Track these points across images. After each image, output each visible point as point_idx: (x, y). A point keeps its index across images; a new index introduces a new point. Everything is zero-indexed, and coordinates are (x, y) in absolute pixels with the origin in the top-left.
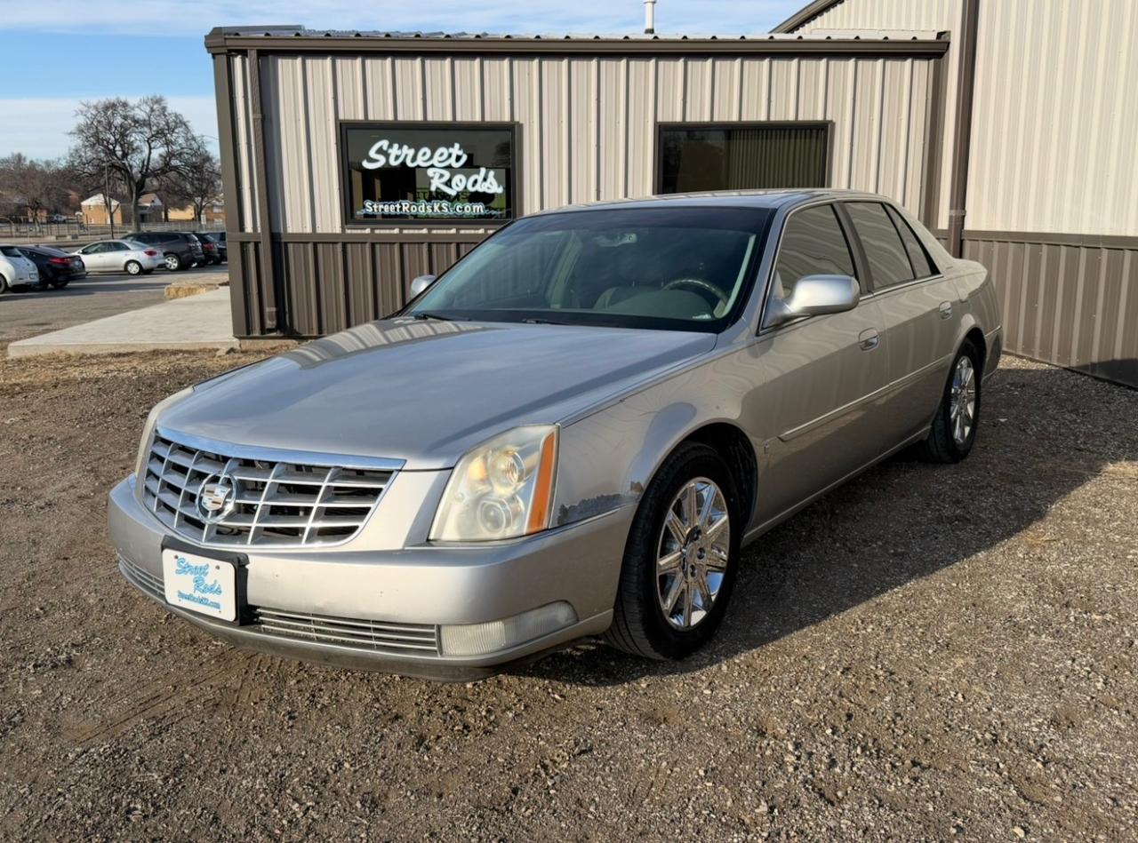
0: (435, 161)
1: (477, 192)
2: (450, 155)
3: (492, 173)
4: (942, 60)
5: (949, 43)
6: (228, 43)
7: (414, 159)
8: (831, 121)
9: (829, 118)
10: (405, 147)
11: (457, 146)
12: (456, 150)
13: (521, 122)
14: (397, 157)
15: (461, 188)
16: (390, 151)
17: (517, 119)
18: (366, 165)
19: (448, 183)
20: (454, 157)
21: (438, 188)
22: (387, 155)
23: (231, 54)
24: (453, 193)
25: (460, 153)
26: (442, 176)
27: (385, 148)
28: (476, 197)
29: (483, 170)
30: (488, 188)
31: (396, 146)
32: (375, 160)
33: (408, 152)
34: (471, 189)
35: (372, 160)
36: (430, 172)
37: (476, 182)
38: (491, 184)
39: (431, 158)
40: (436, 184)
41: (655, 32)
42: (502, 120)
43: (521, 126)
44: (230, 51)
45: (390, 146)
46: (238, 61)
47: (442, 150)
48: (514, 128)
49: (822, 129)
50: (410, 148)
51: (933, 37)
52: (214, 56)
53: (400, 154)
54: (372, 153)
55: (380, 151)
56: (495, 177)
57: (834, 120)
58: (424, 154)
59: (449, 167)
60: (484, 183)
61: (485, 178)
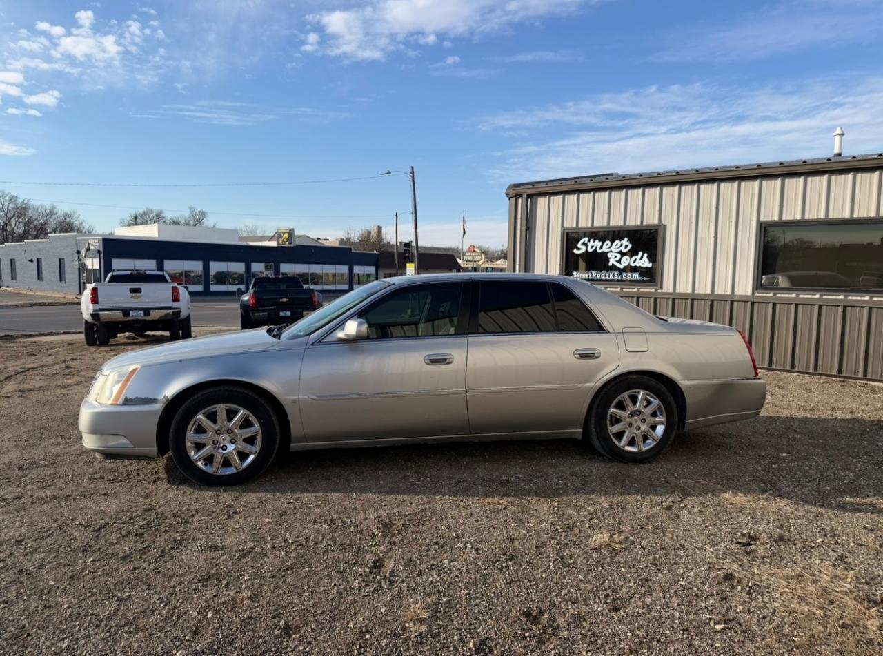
0: (612, 249)
1: (636, 266)
2: (621, 245)
3: (646, 255)
6: (514, 192)
7: (601, 247)
10: (597, 241)
11: (626, 239)
12: (625, 242)
13: (665, 224)
14: (592, 247)
15: (626, 264)
16: (589, 243)
17: (663, 222)
18: (576, 251)
19: (619, 261)
20: (624, 246)
21: (613, 264)
22: (587, 246)
23: (518, 196)
24: (621, 266)
25: (628, 243)
26: (616, 257)
27: (586, 242)
28: (634, 269)
29: (640, 253)
30: (643, 264)
31: (592, 240)
32: (581, 249)
33: (598, 243)
34: (632, 265)
35: (578, 249)
36: (609, 255)
37: (635, 260)
38: (643, 261)
39: (611, 247)
40: (612, 261)
42: (654, 224)
43: (665, 226)
44: (516, 195)
45: (589, 241)
46: (520, 200)
47: (617, 242)
48: (661, 228)
50: (599, 241)
52: (510, 198)
53: (594, 245)
54: (579, 245)
55: (584, 244)
56: (648, 257)
58: (607, 245)
59: (620, 252)
60: (641, 261)
61: (641, 258)
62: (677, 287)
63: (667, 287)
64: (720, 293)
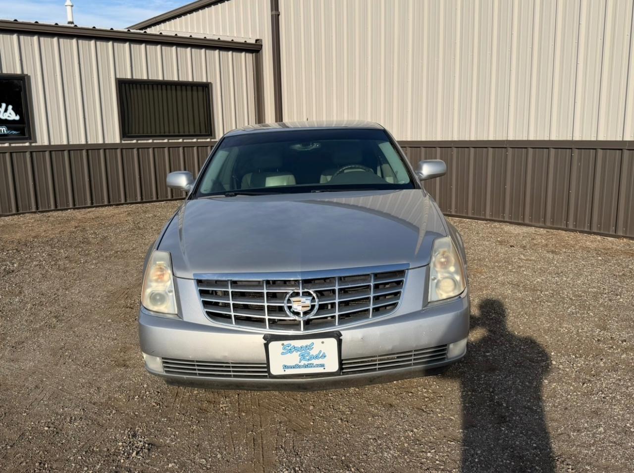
1: (1, 119)
3: (10, 107)
4: (259, 54)
5: (262, 45)
8: (210, 83)
9: (209, 81)
13: (29, 75)
17: (25, 72)
29: (4, 105)
30: (9, 117)
38: (8, 114)
41: (74, 23)
42: (16, 73)
43: (29, 77)
48: (24, 78)
49: (206, 87)
51: (254, 42)
56: (13, 109)
57: (212, 82)
60: (5, 113)
61: (6, 110)
62: (52, 140)
63: (42, 139)
64: (93, 143)
